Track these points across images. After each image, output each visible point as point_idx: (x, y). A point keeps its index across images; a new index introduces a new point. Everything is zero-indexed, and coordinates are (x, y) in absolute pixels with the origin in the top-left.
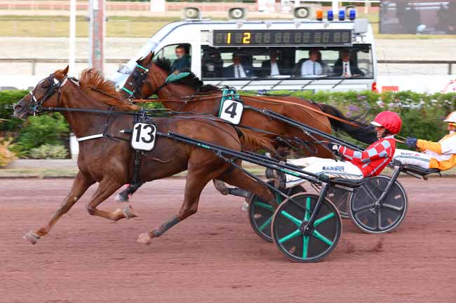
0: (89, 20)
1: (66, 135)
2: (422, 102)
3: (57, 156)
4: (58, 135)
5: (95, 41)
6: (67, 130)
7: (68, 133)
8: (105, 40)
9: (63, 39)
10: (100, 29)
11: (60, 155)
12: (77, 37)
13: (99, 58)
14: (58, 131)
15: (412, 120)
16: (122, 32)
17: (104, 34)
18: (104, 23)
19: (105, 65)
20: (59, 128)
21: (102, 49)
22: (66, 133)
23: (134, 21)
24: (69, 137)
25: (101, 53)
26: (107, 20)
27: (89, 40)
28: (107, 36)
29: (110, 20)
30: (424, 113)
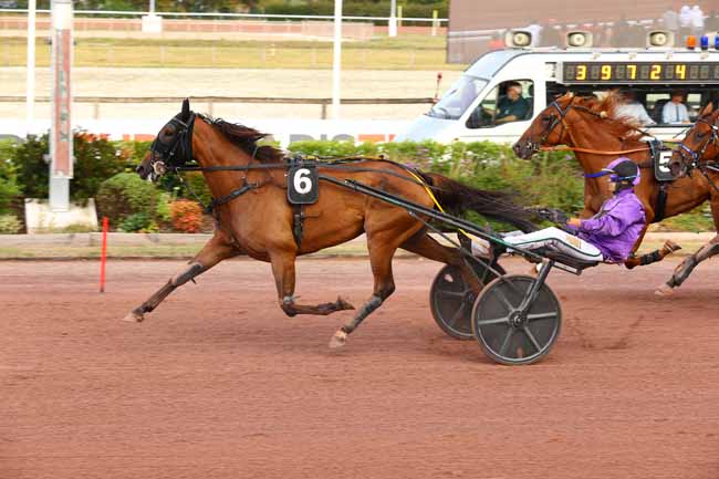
0: (50, 43)
1: (19, 201)
2: (503, 156)
3: (8, 230)
4: (9, 200)
5: (58, 73)
6: (20, 194)
7: (22, 199)
8: (74, 70)
9: (20, 69)
10: (67, 56)
11: (11, 228)
12: (37, 66)
13: (64, 95)
14: (8, 196)
15: (489, 181)
16: (102, 60)
17: (72, 62)
18: (72, 47)
19: (72, 104)
20: (10, 191)
21: (68, 83)
22: (19, 198)
23: (116, 45)
24: (23, 203)
25: (68, 89)
26: (75, 43)
27: (51, 71)
28: (77, 66)
29: (80, 44)
30: (505, 170)
